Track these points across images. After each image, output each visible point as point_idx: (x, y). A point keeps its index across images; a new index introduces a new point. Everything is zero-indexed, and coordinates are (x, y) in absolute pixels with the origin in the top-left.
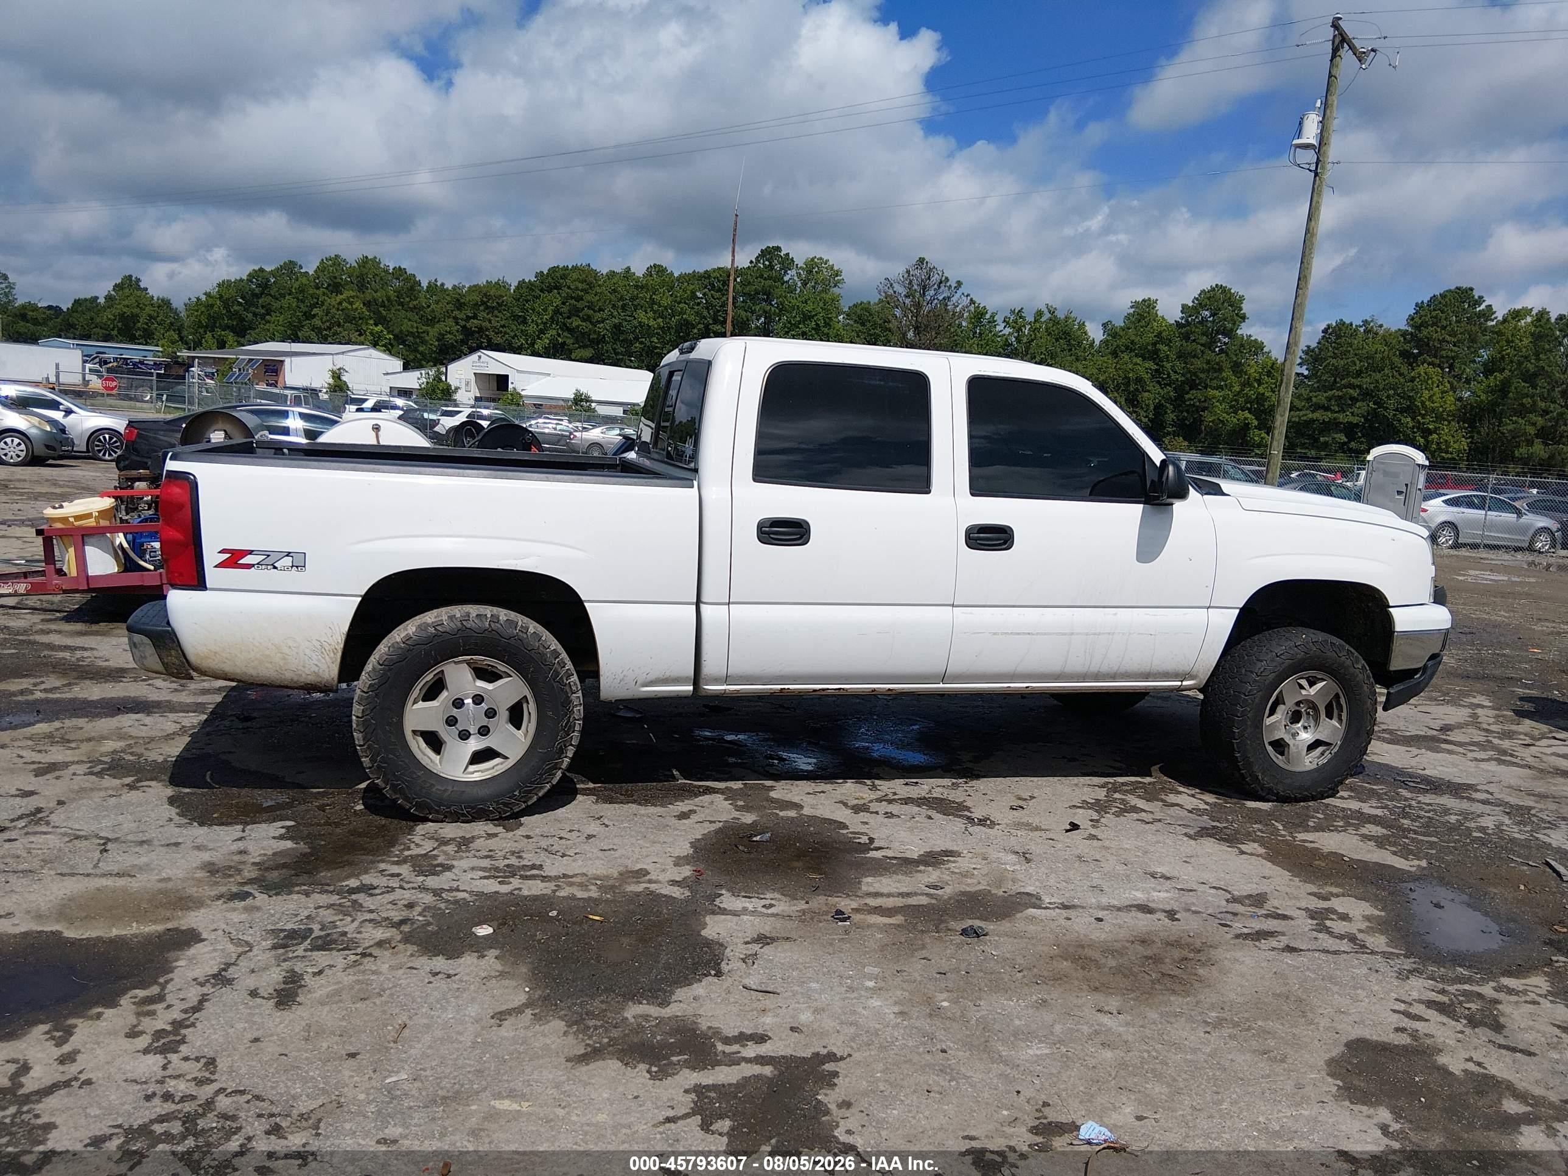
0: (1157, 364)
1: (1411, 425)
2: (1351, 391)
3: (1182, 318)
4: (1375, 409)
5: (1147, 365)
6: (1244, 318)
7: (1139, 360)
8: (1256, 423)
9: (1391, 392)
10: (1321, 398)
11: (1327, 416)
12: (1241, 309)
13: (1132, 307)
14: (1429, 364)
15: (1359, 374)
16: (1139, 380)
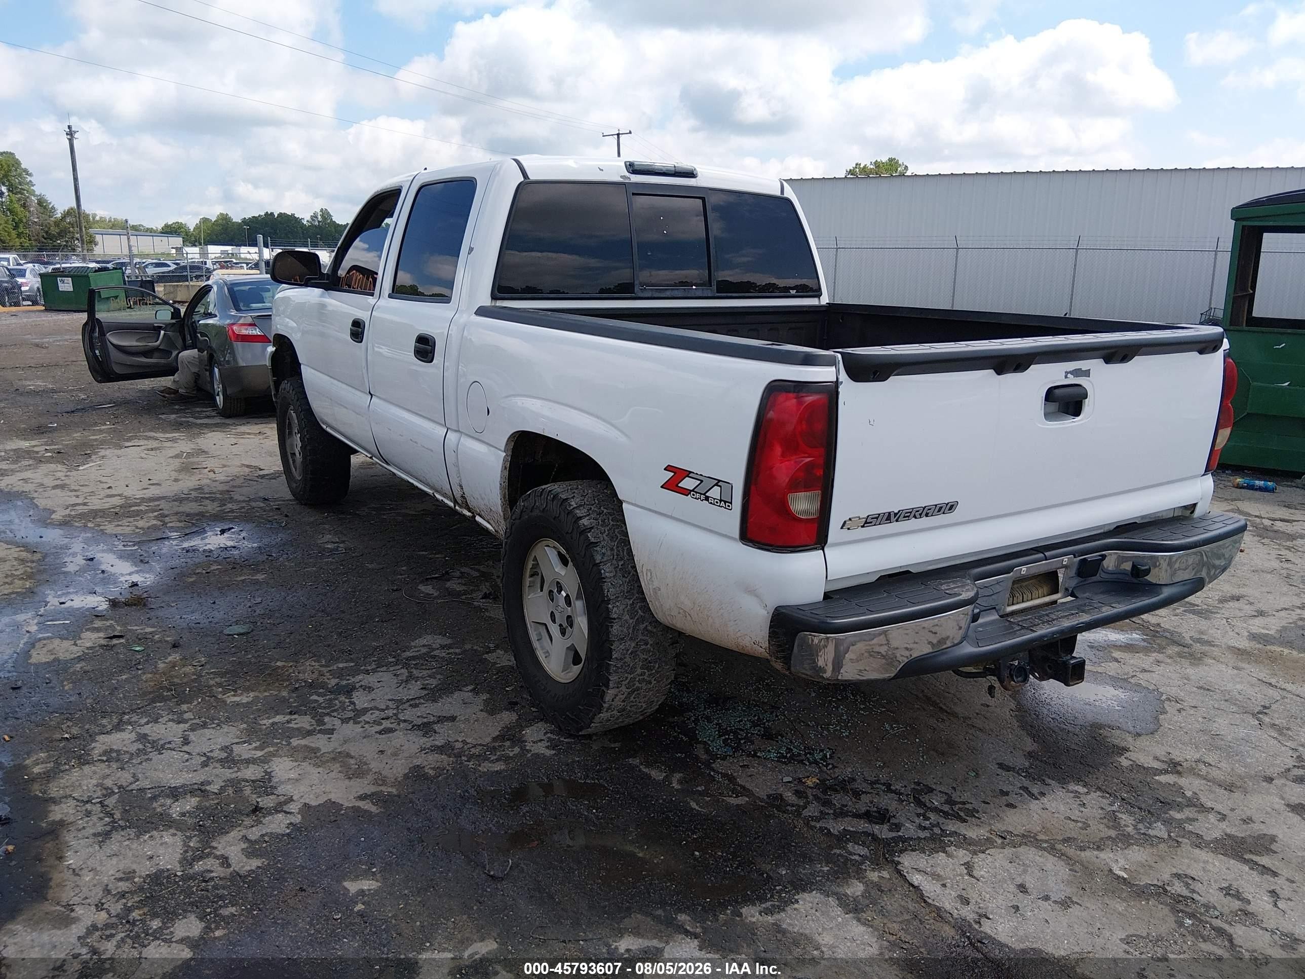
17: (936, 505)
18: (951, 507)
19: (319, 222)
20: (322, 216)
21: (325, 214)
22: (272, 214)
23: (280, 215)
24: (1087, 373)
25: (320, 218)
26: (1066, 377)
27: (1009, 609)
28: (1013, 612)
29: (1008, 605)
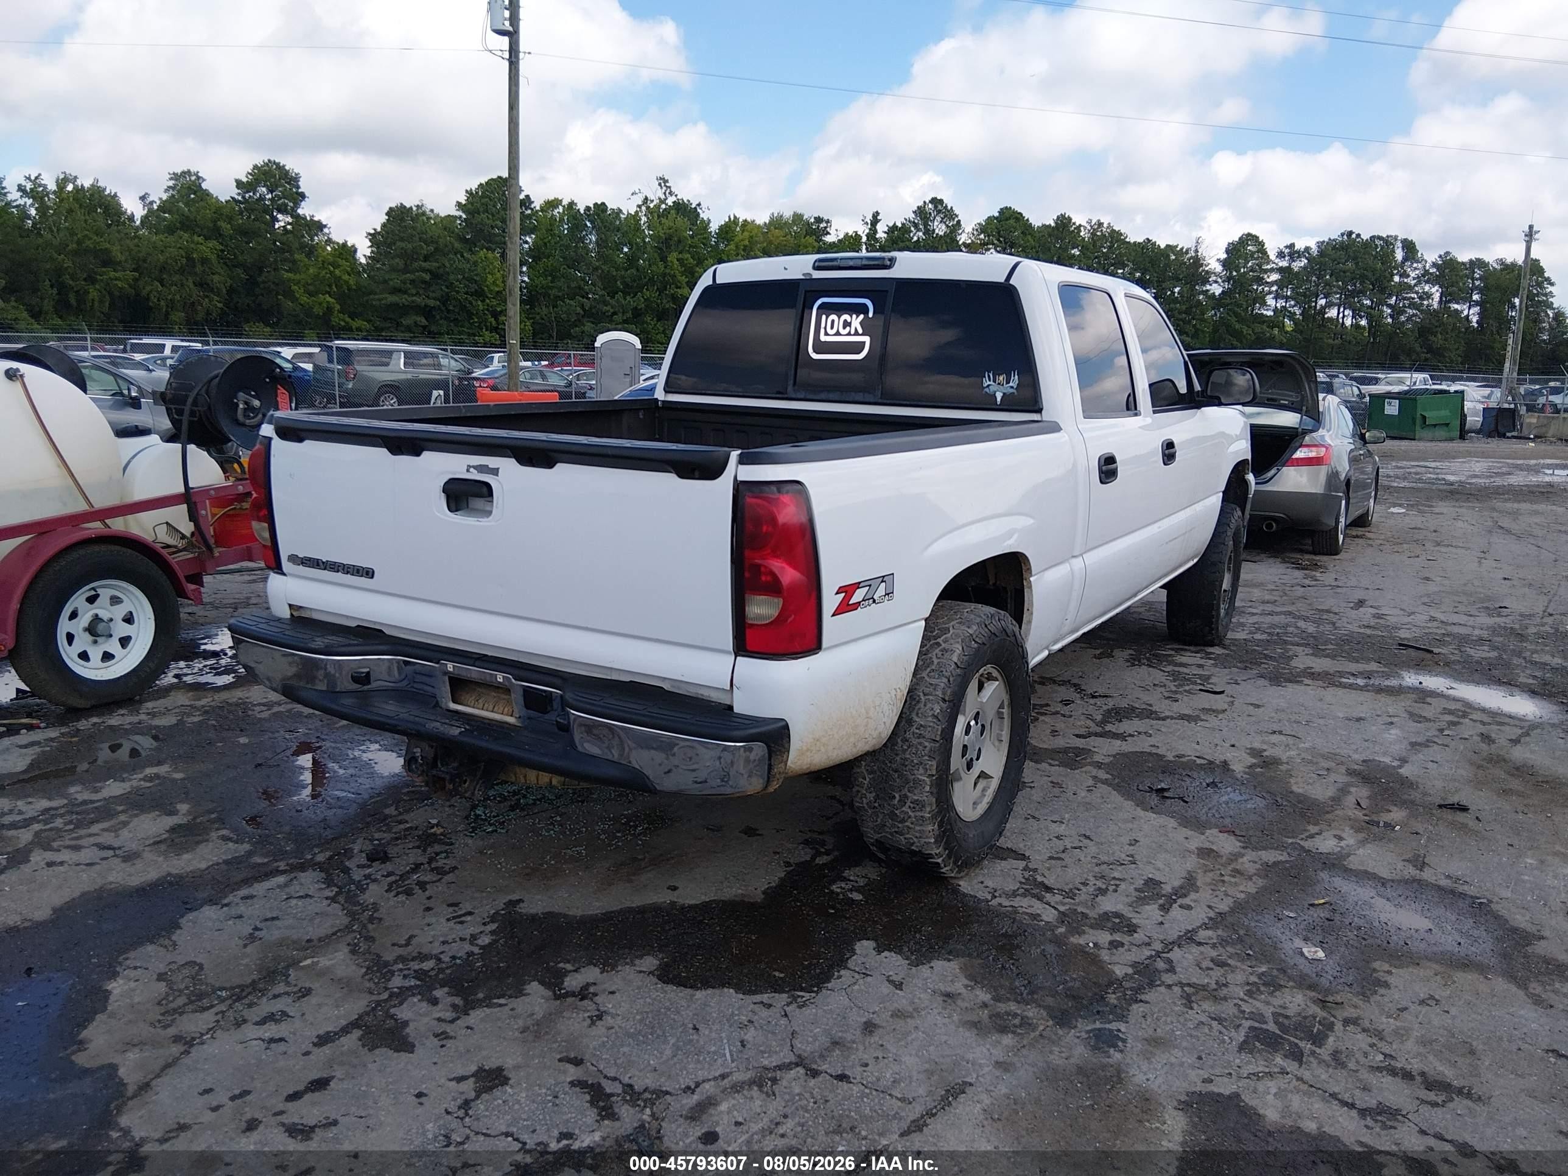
0: (221, 244)
1: (481, 307)
2: (424, 275)
3: (239, 194)
4: (447, 294)
5: (210, 245)
6: (303, 196)
7: (200, 239)
8: (338, 307)
9: (460, 277)
10: (396, 281)
11: (404, 299)
12: (298, 187)
13: (171, 179)
14: (488, 249)
15: (426, 258)
16: (204, 261)
18: (369, 573)
24: (495, 472)
26: (469, 471)
27: (454, 706)
28: (457, 712)
29: (454, 701)
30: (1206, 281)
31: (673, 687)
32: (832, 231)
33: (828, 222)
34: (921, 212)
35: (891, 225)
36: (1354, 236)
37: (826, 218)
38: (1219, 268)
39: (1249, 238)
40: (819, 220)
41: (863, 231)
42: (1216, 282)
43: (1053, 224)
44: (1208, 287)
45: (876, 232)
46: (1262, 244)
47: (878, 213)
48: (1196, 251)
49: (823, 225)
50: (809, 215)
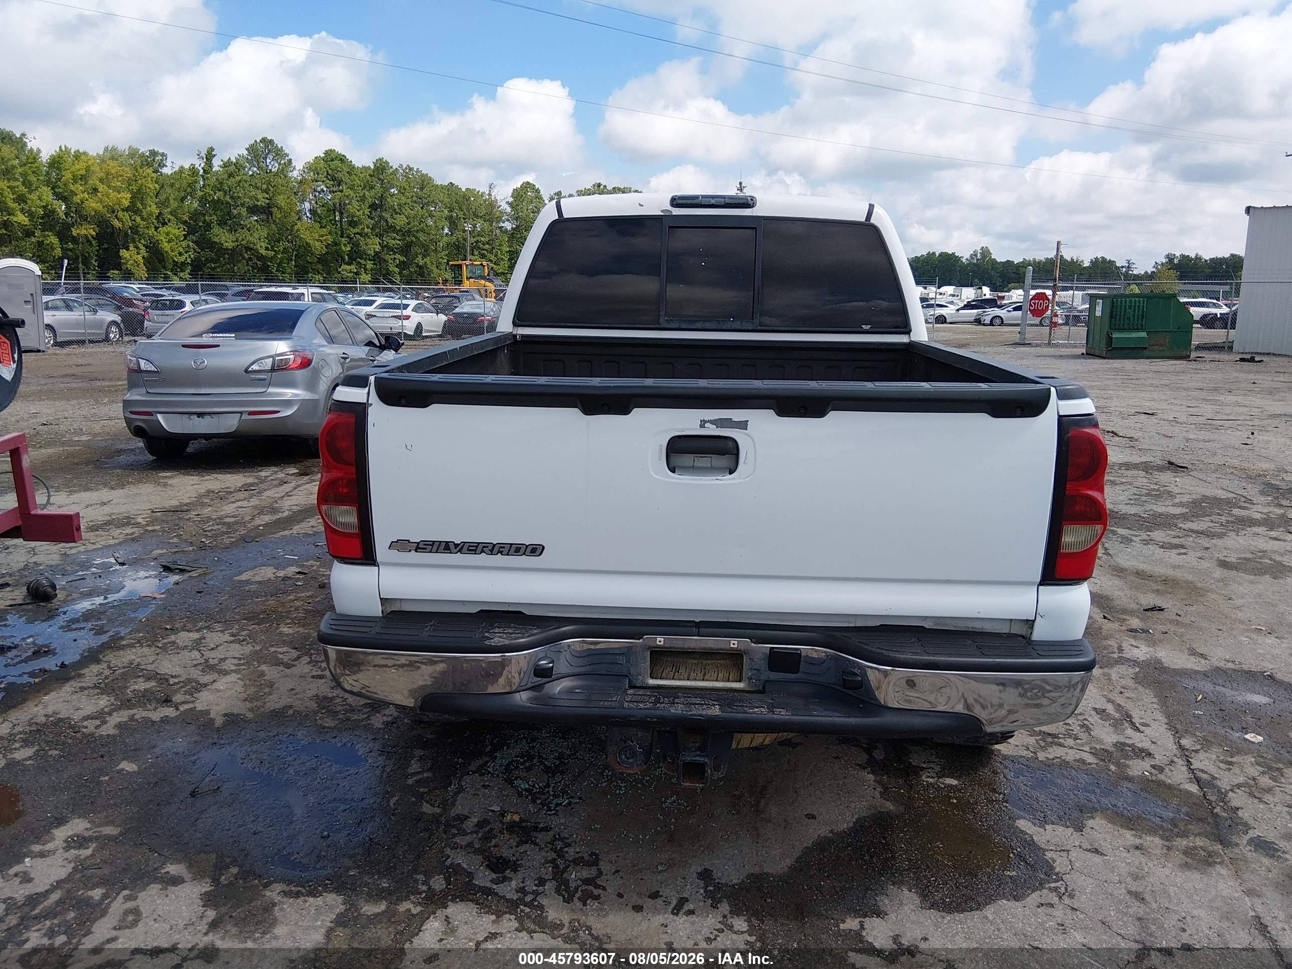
17: (511, 544)
18: (536, 550)
19: (978, 260)
20: (982, 254)
21: (985, 252)
22: (934, 253)
23: (941, 254)
24: (743, 425)
25: (979, 256)
26: (702, 426)
27: (652, 682)
28: (659, 687)
29: (652, 678)
30: (499, 219)
31: (935, 624)
32: (169, 163)
33: (163, 155)
34: (252, 149)
35: (226, 160)
36: (602, 187)
37: (161, 151)
38: (509, 210)
39: (527, 186)
40: (153, 153)
41: (200, 164)
42: (508, 220)
43: (372, 167)
44: (502, 225)
45: (211, 166)
46: (538, 191)
47: (212, 149)
48: (490, 195)
49: (158, 158)
50: (144, 149)
